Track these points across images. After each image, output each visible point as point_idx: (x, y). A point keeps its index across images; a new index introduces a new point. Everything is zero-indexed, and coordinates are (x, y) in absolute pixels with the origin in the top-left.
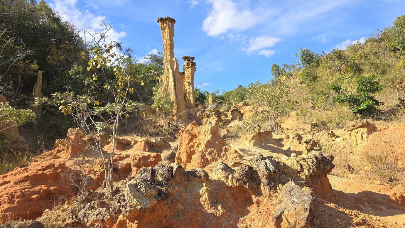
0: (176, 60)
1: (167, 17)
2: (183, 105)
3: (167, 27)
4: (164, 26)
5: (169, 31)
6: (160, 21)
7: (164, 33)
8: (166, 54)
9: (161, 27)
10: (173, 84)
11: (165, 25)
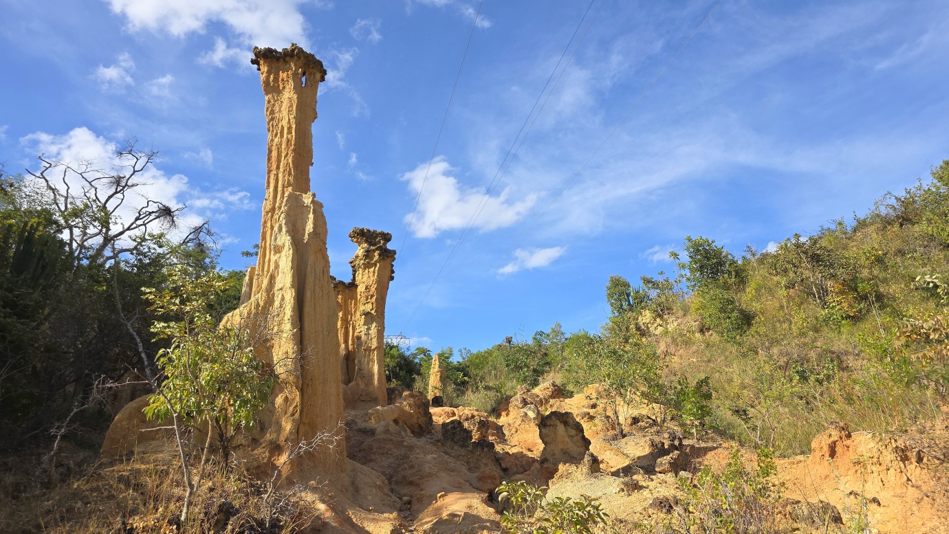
0: (318, 206)
1: (289, 47)
2: (332, 389)
3: (291, 82)
4: (276, 79)
5: (295, 96)
6: (262, 62)
7: (274, 105)
8: (277, 181)
9: (267, 83)
10: (290, 296)
11: (283, 75)
